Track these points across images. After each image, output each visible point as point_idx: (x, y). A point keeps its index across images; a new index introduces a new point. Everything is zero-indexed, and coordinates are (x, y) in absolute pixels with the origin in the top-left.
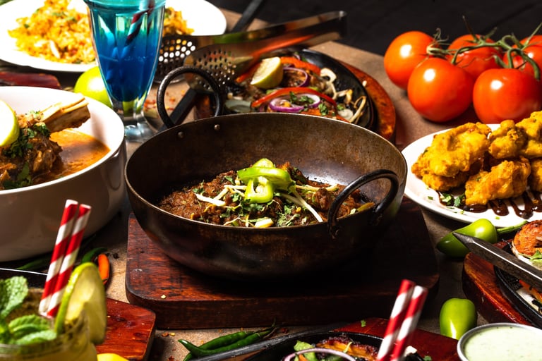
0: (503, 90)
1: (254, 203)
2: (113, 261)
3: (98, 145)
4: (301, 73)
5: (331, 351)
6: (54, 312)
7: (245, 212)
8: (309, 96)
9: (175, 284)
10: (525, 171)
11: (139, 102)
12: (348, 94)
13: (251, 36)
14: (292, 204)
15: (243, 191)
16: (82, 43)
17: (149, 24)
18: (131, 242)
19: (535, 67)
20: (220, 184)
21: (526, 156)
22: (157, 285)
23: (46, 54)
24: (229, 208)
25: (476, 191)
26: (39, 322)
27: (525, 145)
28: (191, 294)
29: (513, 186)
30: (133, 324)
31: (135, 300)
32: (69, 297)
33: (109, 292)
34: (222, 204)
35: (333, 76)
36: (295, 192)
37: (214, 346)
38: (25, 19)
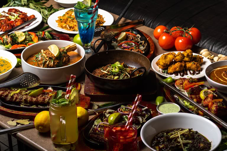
0: (182, 42)
1: (114, 72)
2: (81, 85)
3: (79, 55)
4: (131, 36)
5: (128, 107)
6: (68, 98)
7: (112, 75)
8: (132, 43)
9: (95, 91)
10: (183, 65)
11: (89, 44)
12: (143, 42)
13: (119, 25)
14: (124, 73)
15: (112, 69)
16: (75, 26)
17: (92, 26)
18: (86, 80)
19: (191, 36)
20: (107, 67)
21: (184, 61)
22: (91, 91)
23: (66, 28)
24: (109, 73)
25: (171, 70)
26: (65, 100)
27: (184, 58)
28: (99, 94)
29: (180, 68)
30: (86, 100)
31: (86, 95)
32: (71, 95)
33: (80, 92)
34: (107, 72)
35: (140, 37)
36: (124, 70)
37: (104, 106)
38: (60, 17)
